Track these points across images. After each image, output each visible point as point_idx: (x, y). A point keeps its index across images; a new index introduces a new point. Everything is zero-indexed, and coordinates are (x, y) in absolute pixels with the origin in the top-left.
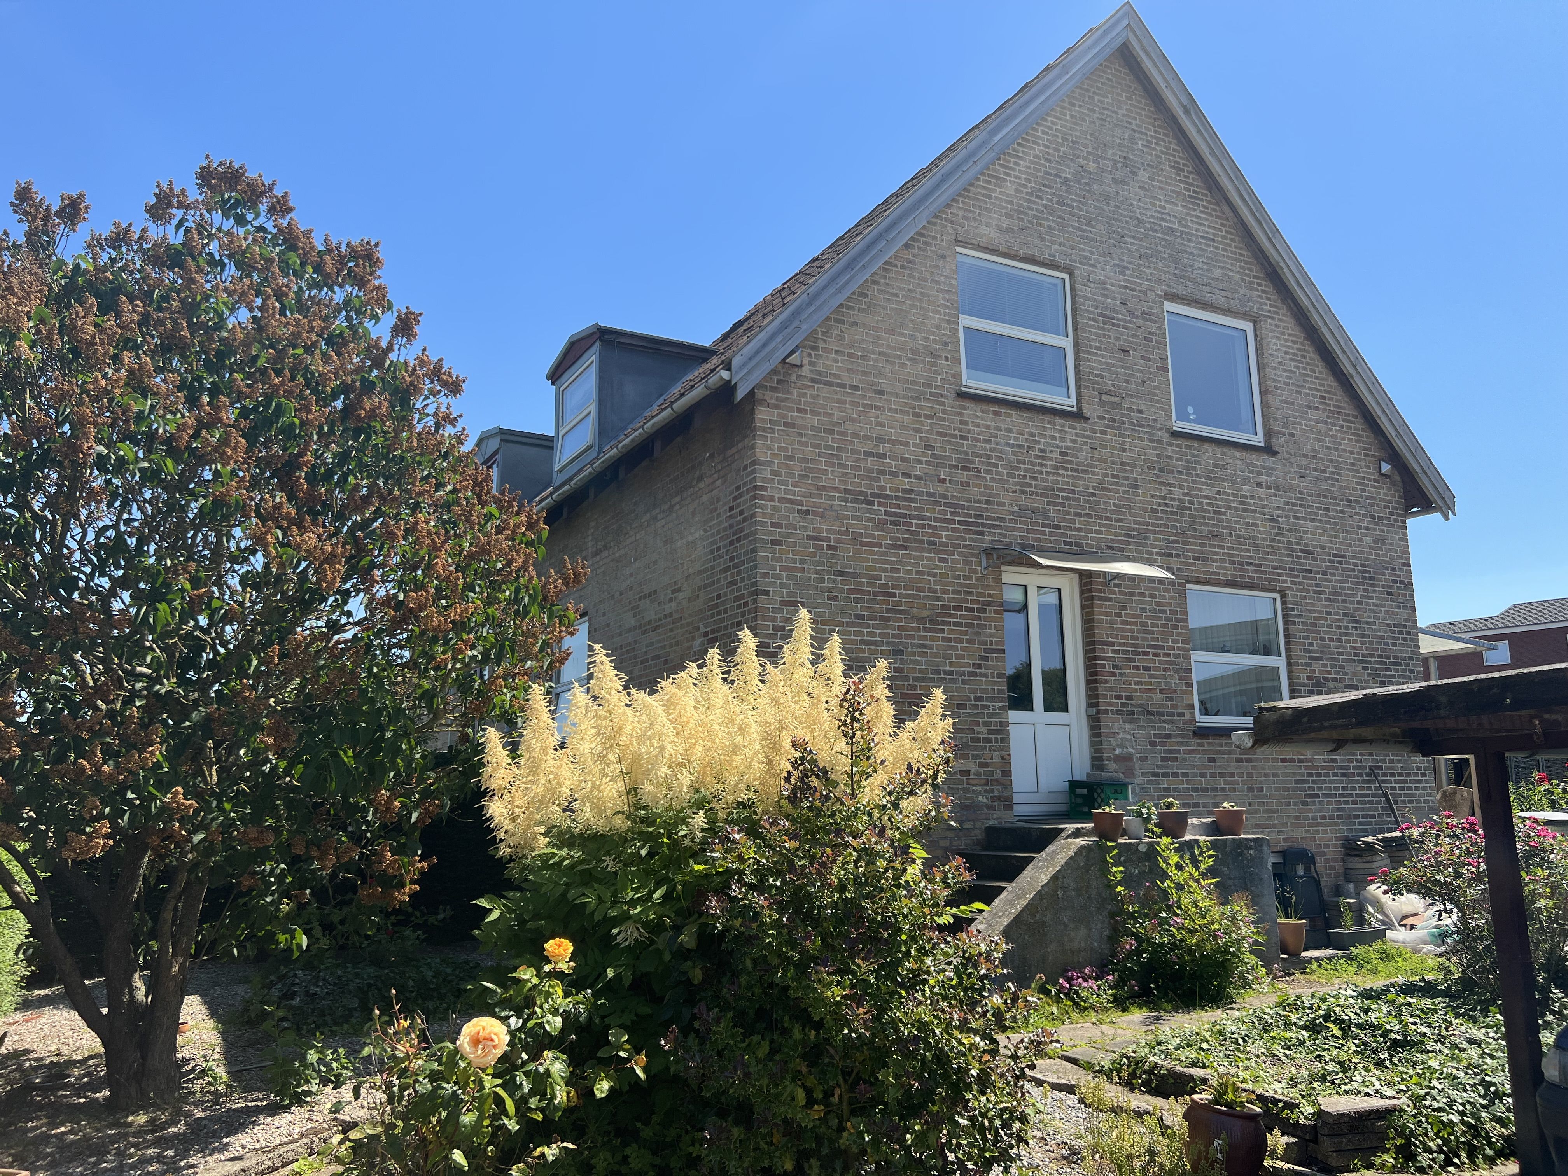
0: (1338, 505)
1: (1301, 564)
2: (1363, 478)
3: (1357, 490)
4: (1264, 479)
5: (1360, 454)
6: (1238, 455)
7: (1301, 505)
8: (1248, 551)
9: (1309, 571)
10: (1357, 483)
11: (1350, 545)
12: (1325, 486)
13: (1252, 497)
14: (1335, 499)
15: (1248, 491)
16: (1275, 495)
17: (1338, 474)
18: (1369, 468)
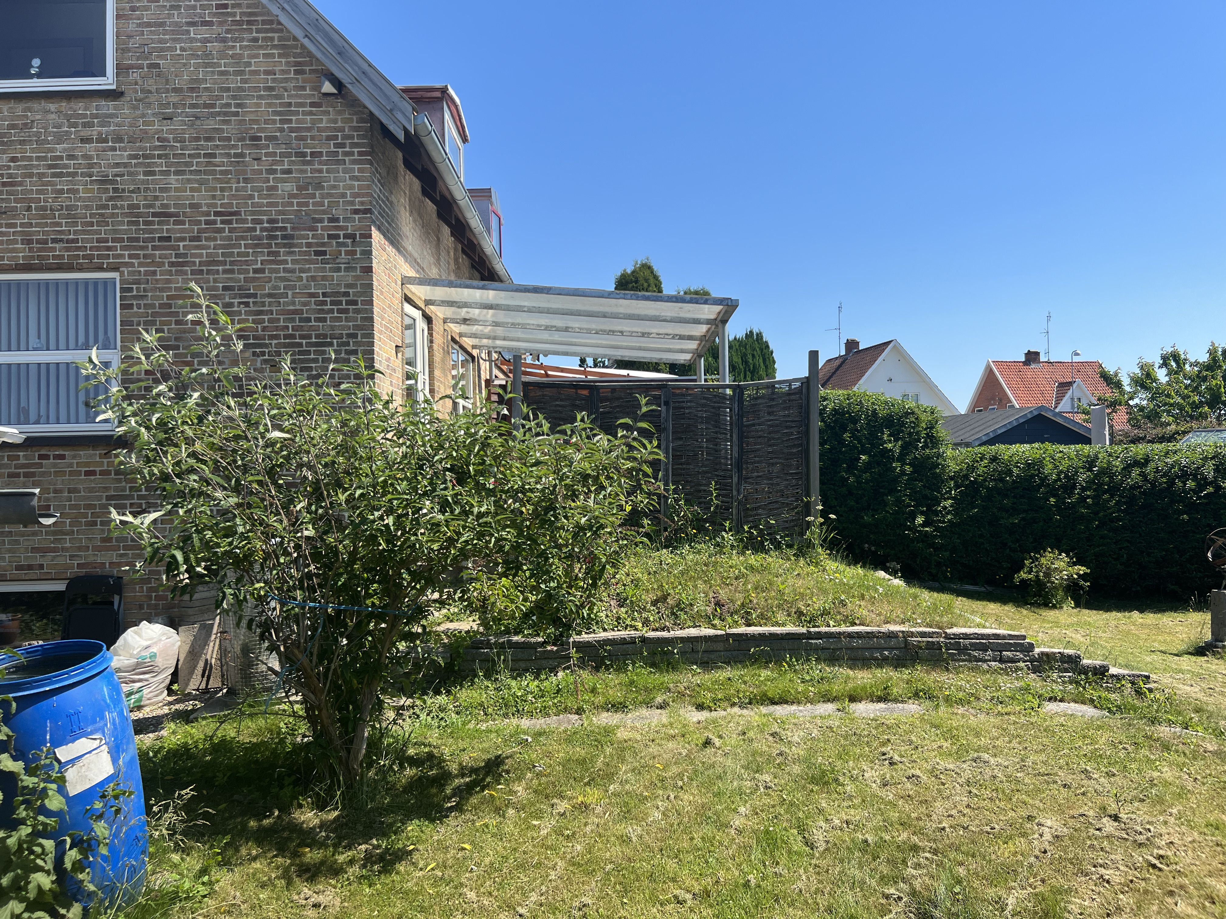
0: (234, 147)
1: (151, 232)
2: (290, 105)
3: (274, 122)
4: (94, 132)
5: (288, 72)
6: (52, 107)
7: (160, 157)
8: (59, 224)
9: (168, 239)
10: (275, 113)
11: (251, 197)
12: (211, 124)
13: (71, 157)
14: (229, 139)
15: (65, 150)
16: (114, 149)
17: (238, 105)
18: (303, 88)
